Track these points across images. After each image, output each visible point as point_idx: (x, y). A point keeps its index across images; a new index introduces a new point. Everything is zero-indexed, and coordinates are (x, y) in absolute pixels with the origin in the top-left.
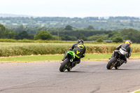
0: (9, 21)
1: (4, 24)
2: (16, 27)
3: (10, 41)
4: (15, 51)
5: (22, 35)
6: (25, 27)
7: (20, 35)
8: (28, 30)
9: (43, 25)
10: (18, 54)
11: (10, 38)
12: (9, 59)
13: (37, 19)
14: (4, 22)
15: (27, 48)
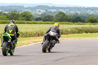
0: (68, 10)
1: (64, 12)
2: (73, 14)
3: (69, 24)
4: (72, 31)
5: (77, 19)
6: (79, 14)
7: (75, 19)
8: (81, 16)
9: (91, 13)
10: (74, 33)
11: (69, 21)
12: (68, 37)
13: (88, 9)
14: (64, 10)
15: (81, 28)
